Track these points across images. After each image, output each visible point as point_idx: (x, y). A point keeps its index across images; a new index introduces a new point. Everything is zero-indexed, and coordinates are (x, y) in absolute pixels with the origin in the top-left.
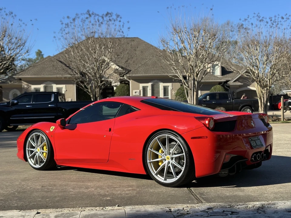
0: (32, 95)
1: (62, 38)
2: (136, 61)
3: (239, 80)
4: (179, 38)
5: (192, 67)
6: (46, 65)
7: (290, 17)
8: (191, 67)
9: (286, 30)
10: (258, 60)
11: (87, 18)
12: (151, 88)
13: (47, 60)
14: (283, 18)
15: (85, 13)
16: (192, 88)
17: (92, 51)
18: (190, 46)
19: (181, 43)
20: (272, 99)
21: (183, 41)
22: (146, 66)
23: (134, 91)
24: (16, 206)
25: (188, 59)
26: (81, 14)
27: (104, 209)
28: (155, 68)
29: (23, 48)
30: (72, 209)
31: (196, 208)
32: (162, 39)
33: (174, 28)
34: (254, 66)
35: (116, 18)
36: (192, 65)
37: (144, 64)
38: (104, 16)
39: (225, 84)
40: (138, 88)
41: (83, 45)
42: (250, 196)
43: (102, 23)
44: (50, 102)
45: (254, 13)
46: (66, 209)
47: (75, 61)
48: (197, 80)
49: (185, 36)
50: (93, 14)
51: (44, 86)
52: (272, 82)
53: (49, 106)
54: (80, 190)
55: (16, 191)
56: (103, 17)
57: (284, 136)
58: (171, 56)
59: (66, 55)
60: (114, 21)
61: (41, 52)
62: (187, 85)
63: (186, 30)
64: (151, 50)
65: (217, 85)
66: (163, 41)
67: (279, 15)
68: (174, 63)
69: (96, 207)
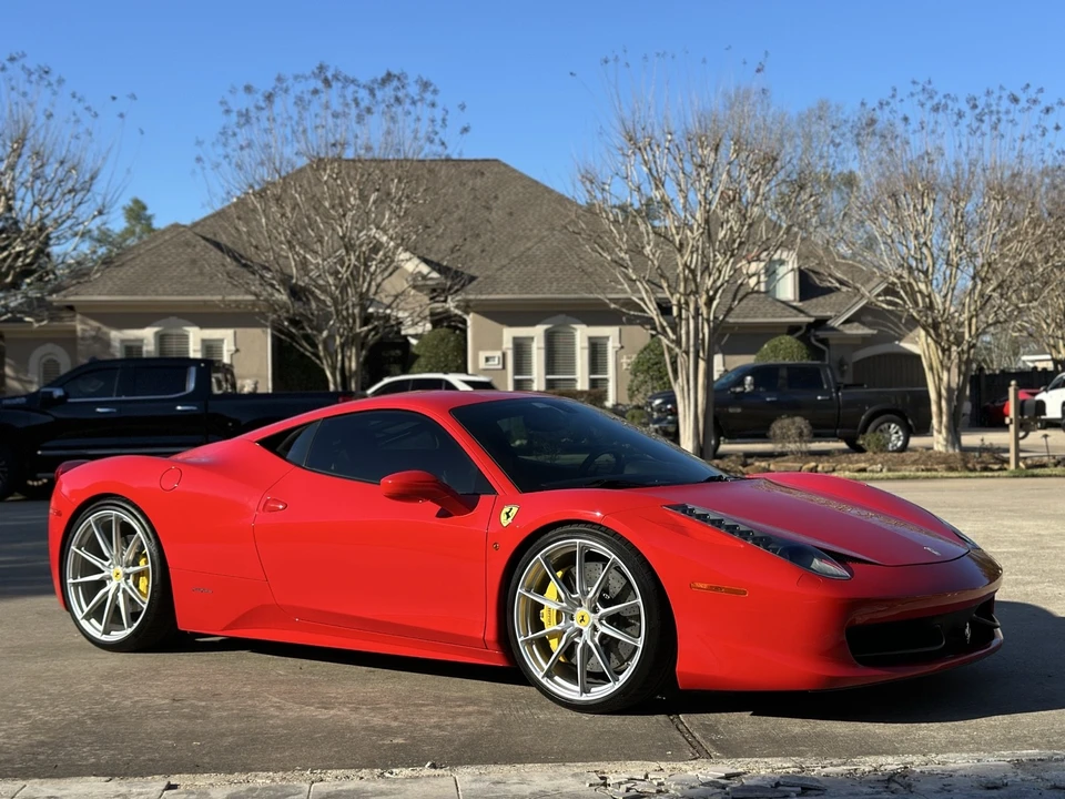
0: (117, 369)
1: (225, 163)
2: (490, 246)
3: (863, 319)
4: (645, 169)
5: (693, 272)
6: (165, 258)
7: (1040, 97)
8: (687, 272)
9: (1028, 142)
10: (929, 249)
11: (315, 92)
12: (542, 345)
13: (167, 237)
14: (1015, 100)
15: (308, 73)
16: (692, 349)
17: (332, 212)
18: (686, 197)
19: (653, 186)
20: (983, 386)
21: (660, 179)
22: (526, 266)
23: (483, 355)
24: (92, 764)
25: (677, 243)
26: (296, 77)
27: (387, 775)
28: (557, 272)
29: (85, 199)
30: (281, 773)
31: (690, 773)
32: (583, 171)
33: (628, 133)
34: (916, 273)
35: (420, 94)
36: (693, 266)
37: (520, 257)
38: (376, 86)
39: (813, 331)
40: (498, 345)
41: (299, 189)
42: (869, 735)
43: (369, 110)
44: (182, 394)
45: (914, 82)
46: (261, 774)
47: (272, 248)
48: (708, 320)
49: (664, 163)
50: (336, 77)
51: (156, 333)
52: (977, 329)
53: (179, 408)
54: (304, 713)
55: (86, 715)
56: (372, 92)
57: (1010, 527)
58: (615, 231)
59: (241, 223)
60: (414, 103)
61: (144, 208)
62: (674, 337)
63: (670, 141)
64: (545, 207)
65: (782, 334)
66: (589, 178)
67: (1001, 88)
68: (627, 257)
69: (360, 767)
